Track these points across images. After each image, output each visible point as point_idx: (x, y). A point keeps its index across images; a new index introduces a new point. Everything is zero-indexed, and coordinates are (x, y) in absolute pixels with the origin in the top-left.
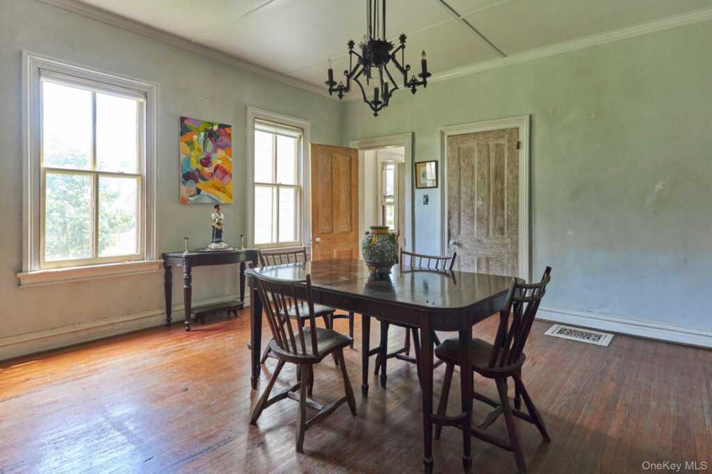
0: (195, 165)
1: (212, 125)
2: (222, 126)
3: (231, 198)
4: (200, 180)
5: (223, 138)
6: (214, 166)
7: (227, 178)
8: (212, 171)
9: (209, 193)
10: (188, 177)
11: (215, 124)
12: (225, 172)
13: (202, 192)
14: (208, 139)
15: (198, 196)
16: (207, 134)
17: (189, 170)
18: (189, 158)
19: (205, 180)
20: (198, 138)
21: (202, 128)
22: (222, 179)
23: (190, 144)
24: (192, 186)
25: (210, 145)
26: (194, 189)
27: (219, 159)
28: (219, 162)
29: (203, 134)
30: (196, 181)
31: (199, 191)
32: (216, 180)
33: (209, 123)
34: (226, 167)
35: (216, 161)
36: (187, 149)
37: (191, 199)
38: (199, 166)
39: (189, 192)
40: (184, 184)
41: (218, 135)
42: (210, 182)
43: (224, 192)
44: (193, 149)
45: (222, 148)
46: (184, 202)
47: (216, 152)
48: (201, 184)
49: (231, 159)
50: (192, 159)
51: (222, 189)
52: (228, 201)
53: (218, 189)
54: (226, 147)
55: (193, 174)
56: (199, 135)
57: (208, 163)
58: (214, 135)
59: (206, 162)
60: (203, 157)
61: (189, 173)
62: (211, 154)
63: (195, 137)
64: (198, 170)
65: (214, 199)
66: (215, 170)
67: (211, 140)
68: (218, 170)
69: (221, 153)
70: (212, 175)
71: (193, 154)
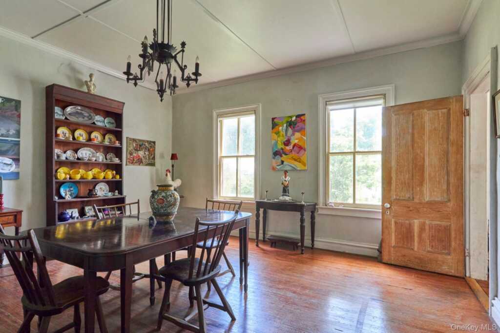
0: (280, 146)
1: (291, 117)
2: (298, 116)
3: (305, 165)
4: (283, 155)
5: (299, 124)
6: (292, 145)
7: (302, 152)
8: (291, 148)
9: (289, 163)
10: (276, 154)
11: (294, 116)
12: (301, 148)
13: (285, 163)
14: (289, 127)
15: (282, 165)
16: (288, 124)
17: (277, 150)
18: (277, 142)
19: (286, 154)
20: (282, 129)
21: (285, 121)
22: (298, 153)
23: (278, 133)
24: (279, 159)
25: (290, 131)
26: (280, 161)
27: (296, 139)
28: (296, 141)
29: (285, 125)
30: (281, 156)
31: (282, 162)
32: (294, 154)
33: (290, 117)
34: (300, 144)
35: (294, 141)
36: (276, 136)
37: (278, 167)
38: (283, 146)
39: (277, 163)
40: (274, 158)
41: (296, 123)
42: (290, 156)
43: (300, 162)
44: (278, 137)
45: (298, 131)
46: (274, 169)
47: (294, 135)
48: (284, 157)
49: (305, 138)
50: (279, 142)
51: (298, 160)
52: (303, 167)
53: (295, 160)
54: (302, 130)
55: (279, 151)
56: (283, 126)
57: (289, 144)
58: (293, 124)
59: (287, 143)
60: (285, 140)
61: (277, 151)
62: (290, 137)
63: (281, 128)
64: (282, 149)
65: (292, 167)
66: (293, 147)
67: (291, 127)
68: (295, 147)
69: (298, 135)
70: (292, 151)
71: (279, 139)
